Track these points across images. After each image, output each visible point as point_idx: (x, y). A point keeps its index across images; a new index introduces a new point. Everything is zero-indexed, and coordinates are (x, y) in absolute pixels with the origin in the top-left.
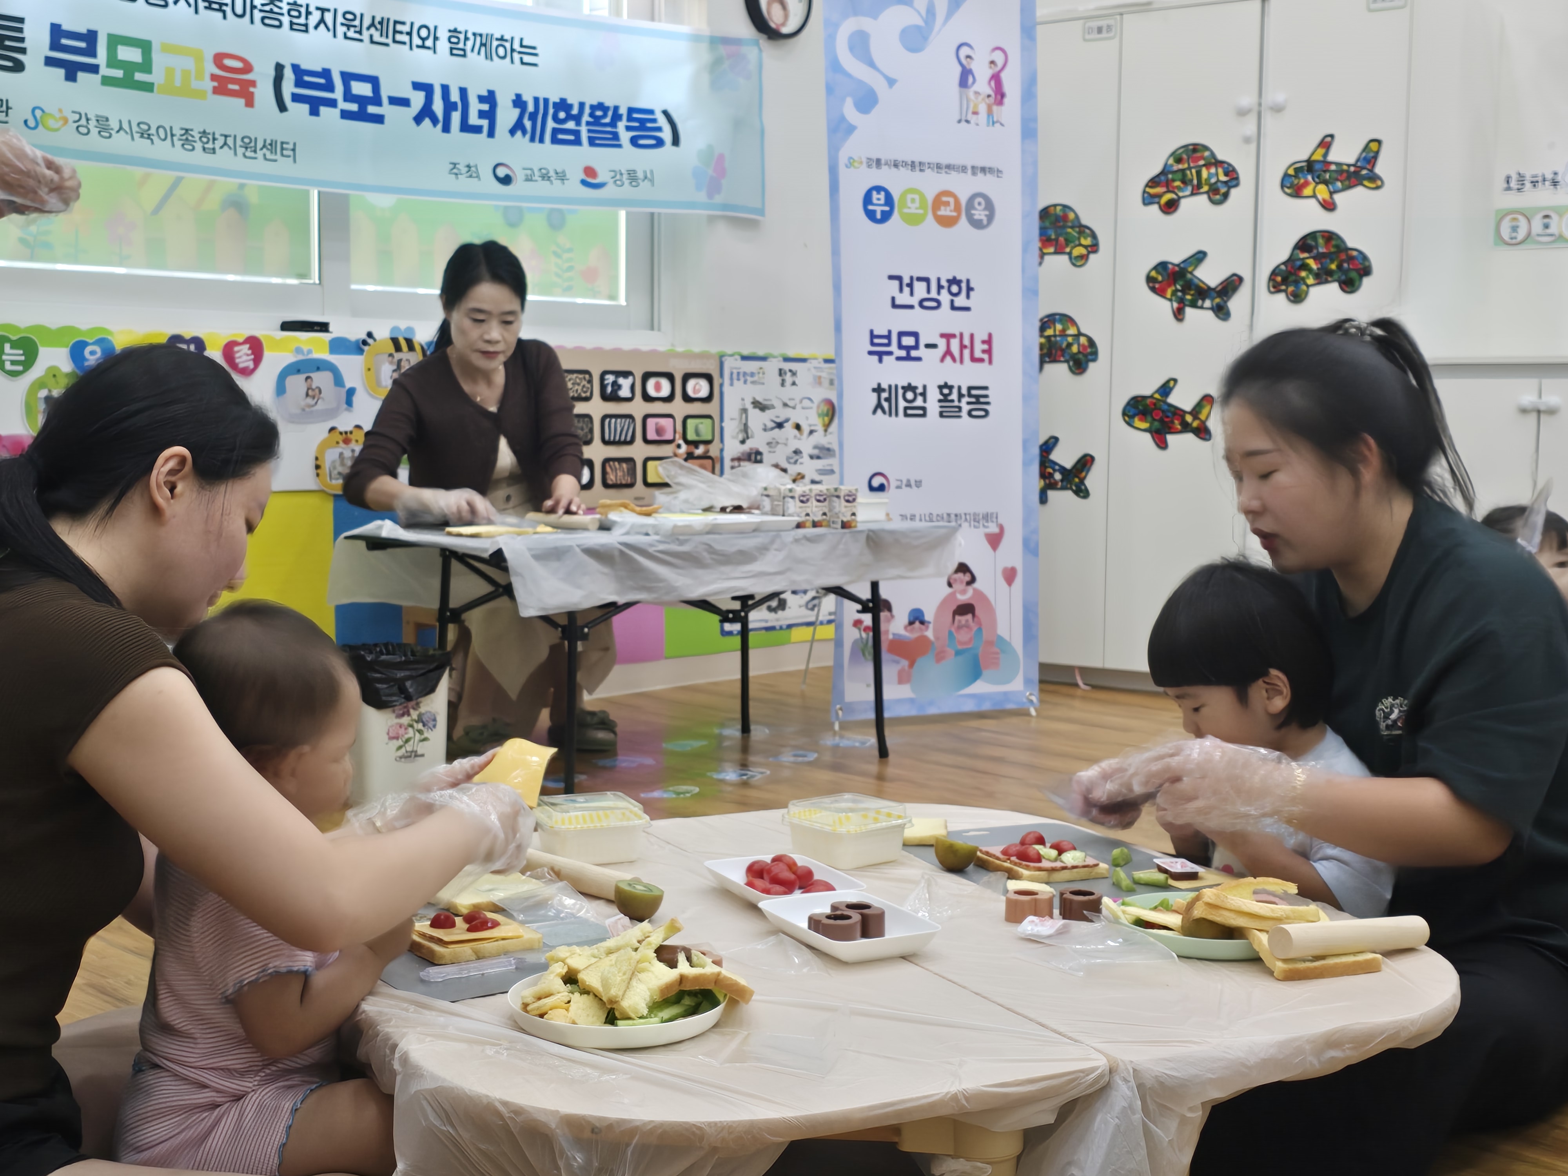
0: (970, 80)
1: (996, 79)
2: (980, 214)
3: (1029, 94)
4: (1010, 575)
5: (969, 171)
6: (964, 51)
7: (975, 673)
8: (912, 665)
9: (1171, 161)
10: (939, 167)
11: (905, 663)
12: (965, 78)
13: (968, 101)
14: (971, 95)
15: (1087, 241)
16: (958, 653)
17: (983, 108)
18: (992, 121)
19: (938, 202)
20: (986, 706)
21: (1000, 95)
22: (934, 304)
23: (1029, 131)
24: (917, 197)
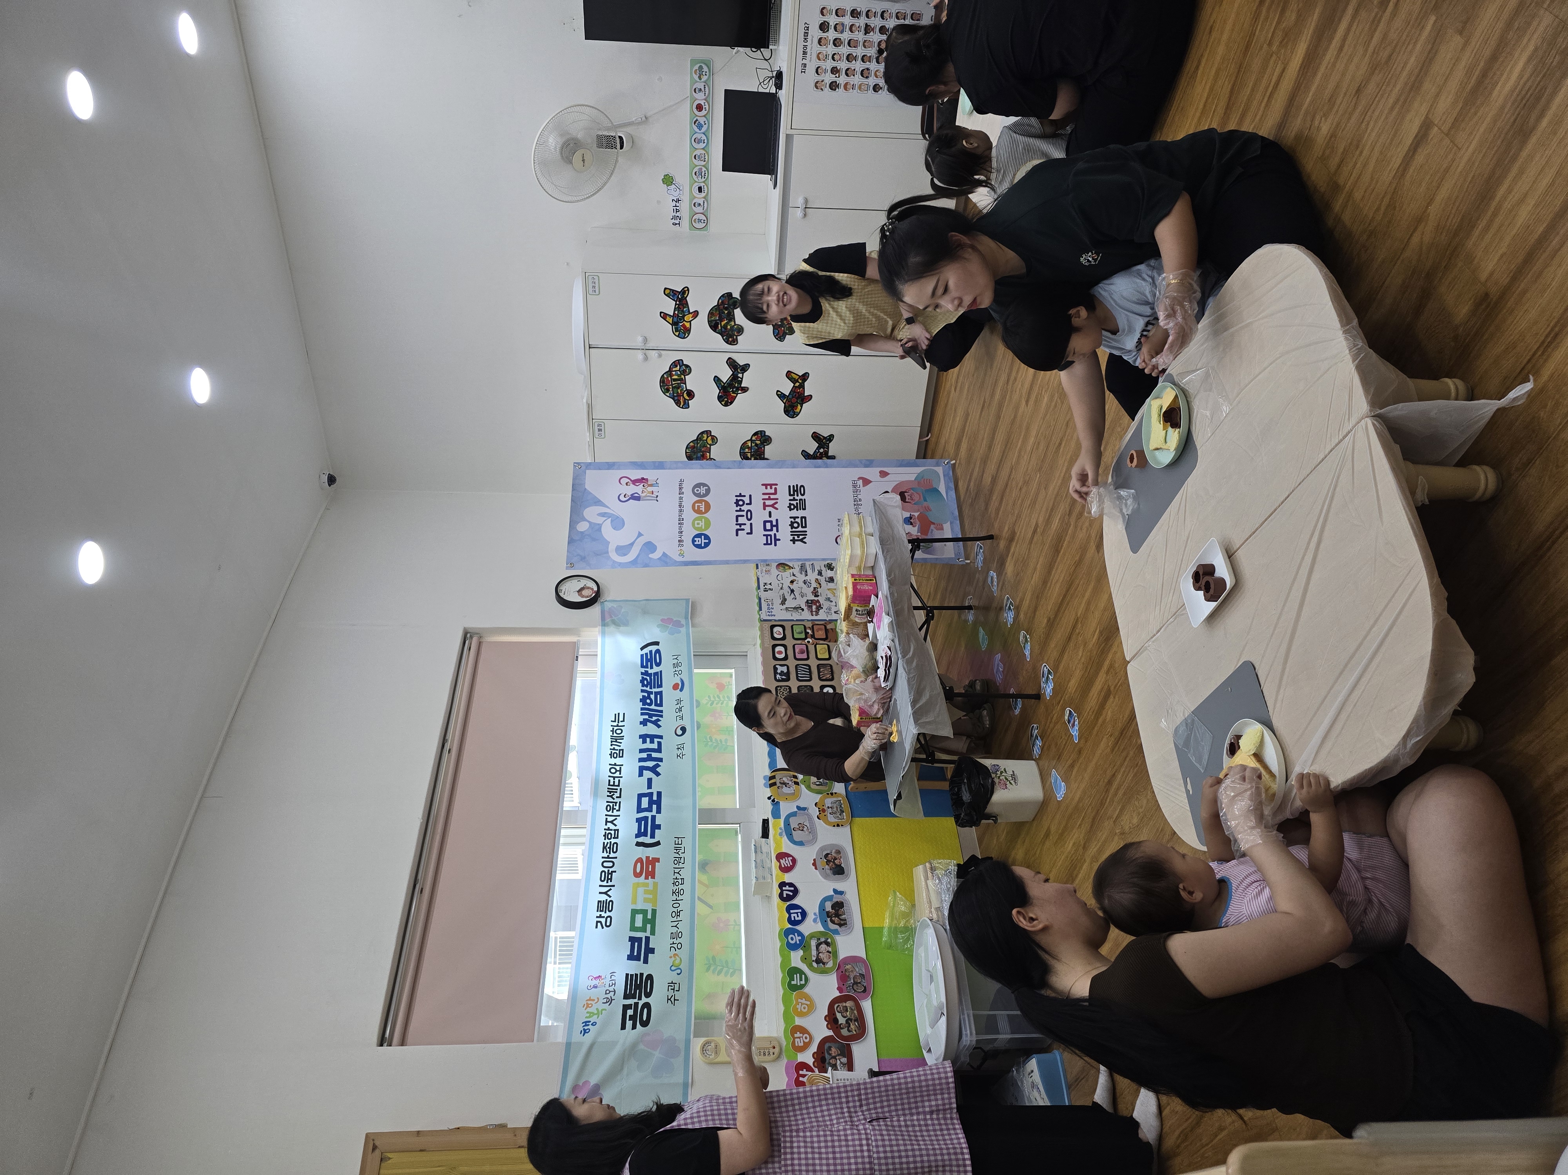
0: (636, 495)
1: (635, 482)
2: (703, 490)
3: (641, 466)
4: (884, 474)
5: (682, 496)
6: (623, 499)
7: (936, 491)
8: (934, 524)
9: (668, 394)
10: (681, 511)
11: (932, 527)
12: (635, 497)
13: (646, 496)
14: (643, 495)
15: (705, 436)
16: (925, 500)
17: (650, 489)
18: (656, 484)
19: (698, 511)
20: (952, 485)
21: (643, 480)
22: (749, 513)
23: (660, 465)
24: (696, 522)
